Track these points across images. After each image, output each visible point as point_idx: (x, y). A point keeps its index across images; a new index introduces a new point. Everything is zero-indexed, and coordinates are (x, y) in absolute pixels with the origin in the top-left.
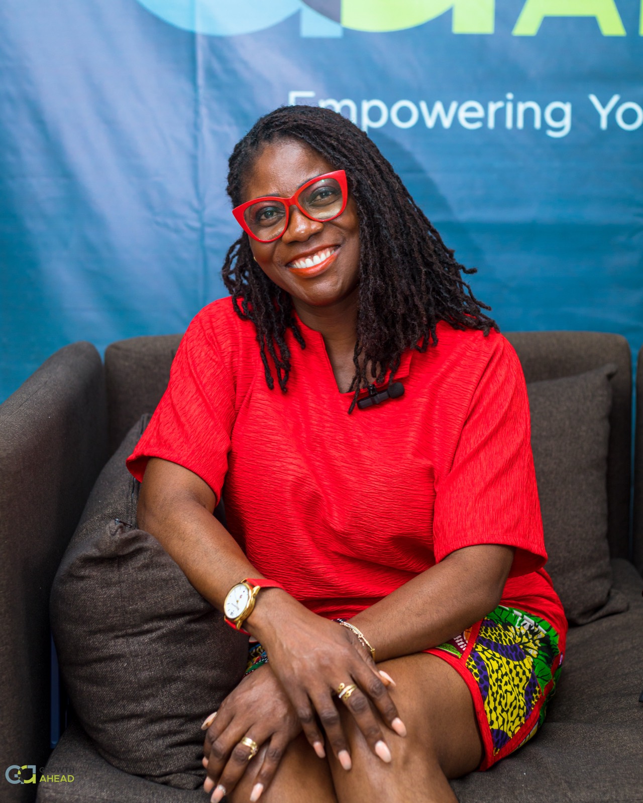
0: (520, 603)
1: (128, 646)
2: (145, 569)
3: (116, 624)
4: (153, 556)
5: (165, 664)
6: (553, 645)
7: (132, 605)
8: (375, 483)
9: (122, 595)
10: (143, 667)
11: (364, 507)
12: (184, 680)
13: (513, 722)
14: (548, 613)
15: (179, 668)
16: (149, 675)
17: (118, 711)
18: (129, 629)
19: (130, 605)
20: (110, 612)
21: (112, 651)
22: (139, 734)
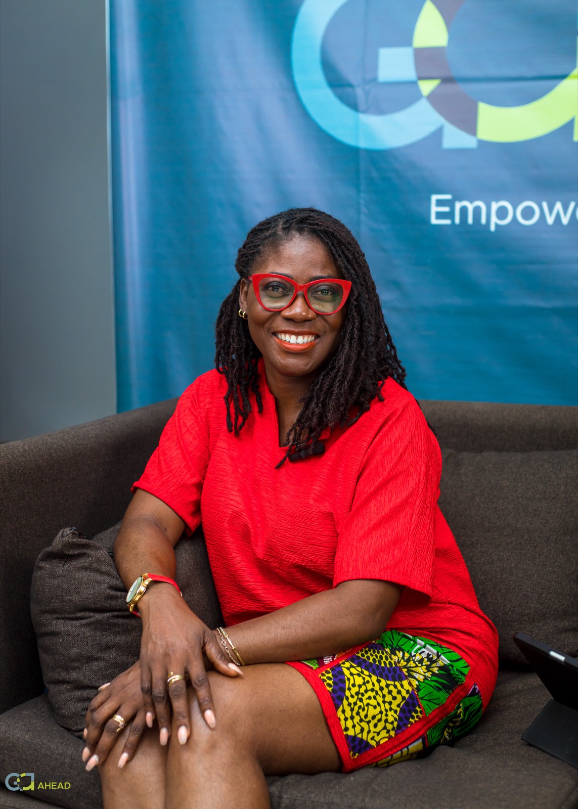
0: (432, 635)
1: (64, 627)
2: (83, 570)
3: (56, 608)
4: (93, 563)
5: (90, 645)
6: (454, 674)
7: (68, 596)
8: (284, 521)
9: (61, 586)
10: (72, 645)
11: (275, 541)
12: (104, 660)
13: (378, 734)
14: (460, 645)
15: (103, 650)
16: (76, 651)
17: (56, 676)
18: (67, 614)
19: (67, 596)
20: (53, 598)
21: (53, 628)
22: (67, 696)
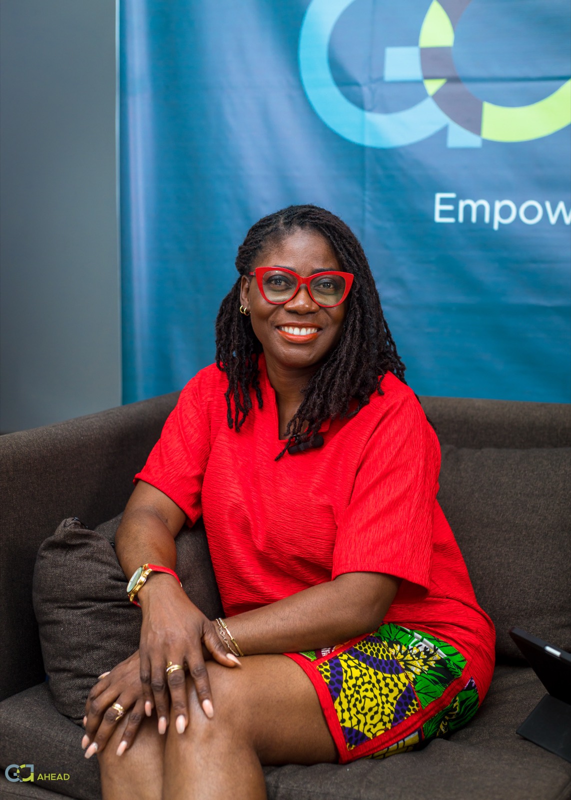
0: (430, 628)
1: (65, 616)
2: (85, 560)
3: (58, 597)
4: (94, 553)
5: (90, 634)
7: (70, 585)
9: (63, 575)
10: (73, 633)
11: (274, 533)
12: (104, 649)
13: (375, 726)
15: (103, 639)
16: (77, 640)
17: (57, 664)
18: (68, 603)
19: (68, 585)
20: (55, 587)
21: (54, 617)
22: (67, 684)
